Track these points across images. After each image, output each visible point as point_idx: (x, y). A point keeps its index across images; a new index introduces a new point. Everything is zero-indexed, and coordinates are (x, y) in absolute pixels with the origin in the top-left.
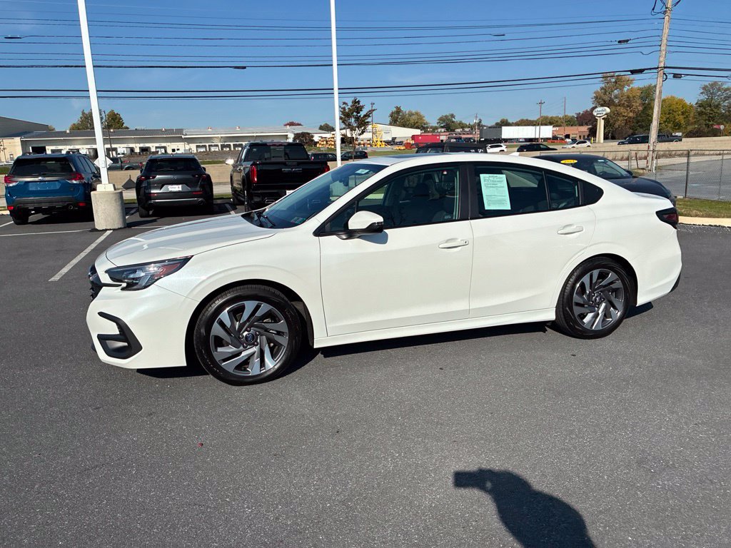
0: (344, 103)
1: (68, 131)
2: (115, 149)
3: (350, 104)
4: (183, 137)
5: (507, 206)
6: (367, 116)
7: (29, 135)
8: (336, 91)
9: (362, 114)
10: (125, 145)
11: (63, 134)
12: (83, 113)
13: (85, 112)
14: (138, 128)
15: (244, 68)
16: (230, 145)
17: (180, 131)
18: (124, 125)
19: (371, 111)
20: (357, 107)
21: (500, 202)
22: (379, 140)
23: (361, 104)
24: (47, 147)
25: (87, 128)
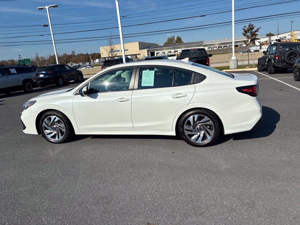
0: (245, 27)
1: (162, 46)
2: (177, 51)
3: (247, 26)
4: (203, 44)
5: (152, 85)
6: (257, 31)
7: (150, 48)
8: (233, 23)
9: (254, 30)
10: (181, 49)
11: (161, 47)
12: (168, 38)
13: (169, 38)
14: (187, 42)
15: (204, 16)
16: (222, 46)
17: (202, 42)
18: (182, 41)
19: (258, 29)
20: (251, 28)
21: (149, 83)
22: (294, 39)
23: (254, 26)
24: (155, 52)
25: (169, 43)
